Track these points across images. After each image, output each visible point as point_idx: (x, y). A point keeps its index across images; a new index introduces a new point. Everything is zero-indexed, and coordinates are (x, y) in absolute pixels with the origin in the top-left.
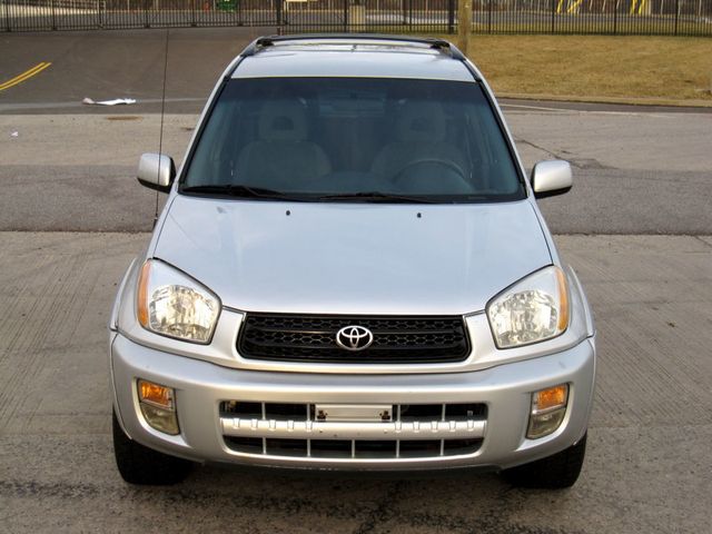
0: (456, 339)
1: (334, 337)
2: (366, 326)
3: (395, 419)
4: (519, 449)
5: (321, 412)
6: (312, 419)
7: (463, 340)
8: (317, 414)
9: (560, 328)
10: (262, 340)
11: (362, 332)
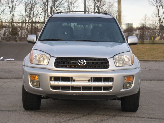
0: (106, 64)
1: (77, 62)
2: (85, 60)
3: (91, 81)
4: (121, 91)
5: (74, 79)
6: (72, 81)
7: (107, 64)
8: (73, 80)
9: (131, 64)
10: (60, 63)
11: (83, 61)
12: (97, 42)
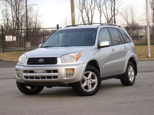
1: (38, 61)
2: (43, 59)
3: (45, 73)
5: (35, 71)
9: (76, 61)
11: (42, 60)
12: (66, 47)
